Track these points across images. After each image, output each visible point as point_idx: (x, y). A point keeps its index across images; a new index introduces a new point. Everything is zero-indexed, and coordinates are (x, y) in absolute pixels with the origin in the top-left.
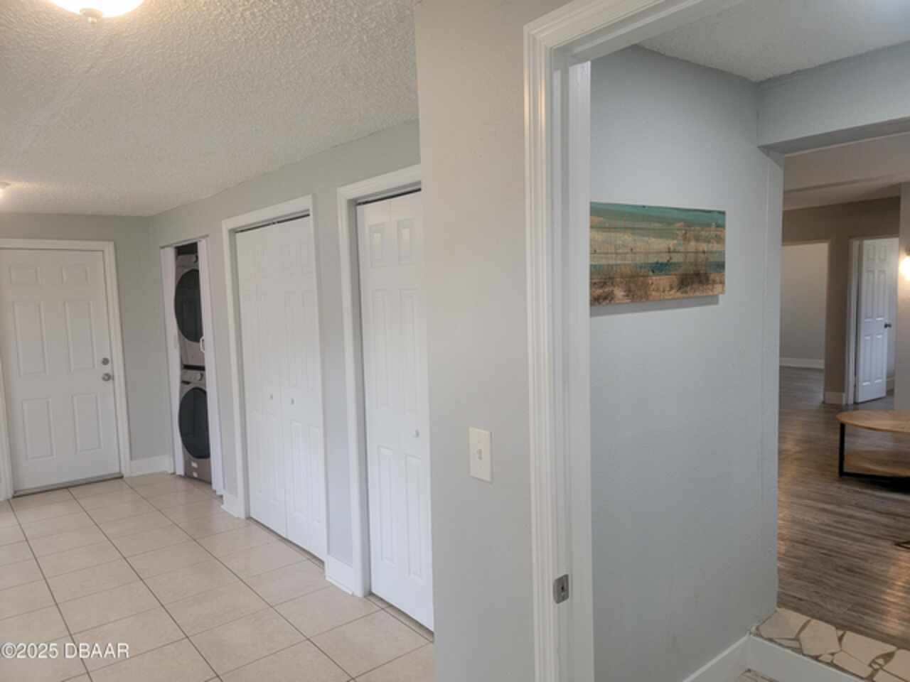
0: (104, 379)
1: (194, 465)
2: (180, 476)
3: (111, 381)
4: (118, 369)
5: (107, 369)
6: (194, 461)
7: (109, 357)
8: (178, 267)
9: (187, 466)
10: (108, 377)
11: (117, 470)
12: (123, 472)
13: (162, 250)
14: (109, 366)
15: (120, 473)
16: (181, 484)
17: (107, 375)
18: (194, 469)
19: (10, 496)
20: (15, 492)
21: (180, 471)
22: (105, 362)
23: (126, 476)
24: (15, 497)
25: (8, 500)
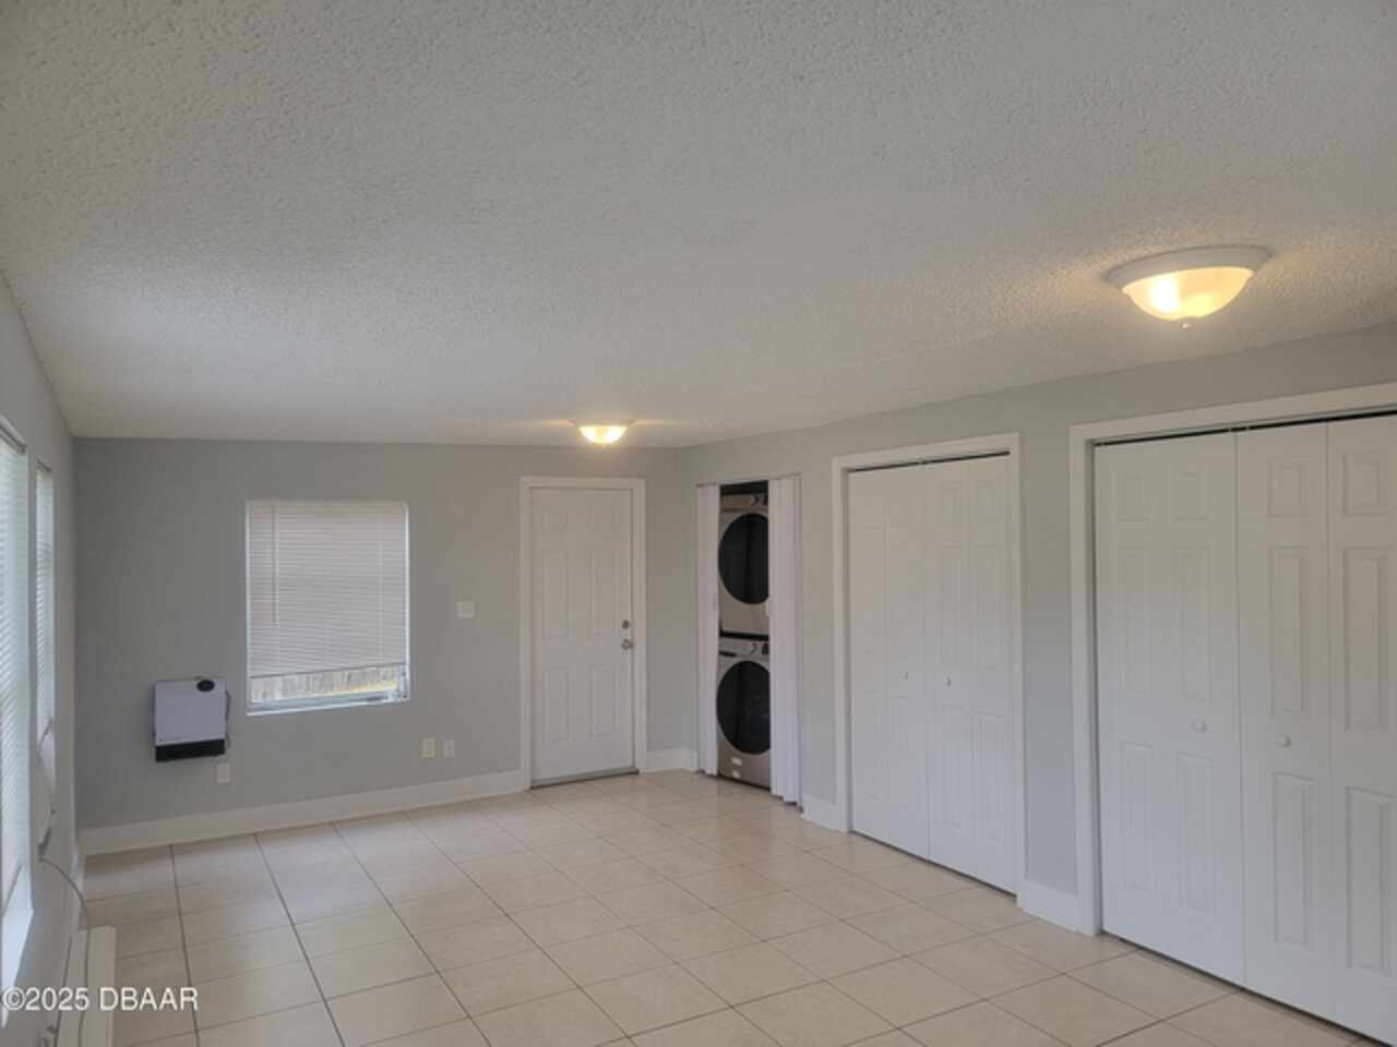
0: (624, 647)
1: (737, 761)
2: (711, 776)
3: (629, 651)
4: (639, 633)
5: (627, 634)
6: (737, 756)
7: (629, 620)
8: (724, 510)
9: (723, 760)
10: (628, 645)
11: (628, 763)
12: (637, 766)
13: (699, 490)
14: (629, 631)
15: (634, 766)
16: (713, 786)
17: (626, 641)
18: (736, 767)
19: (527, 787)
20: (533, 781)
21: (712, 769)
22: (626, 625)
23: (641, 771)
24: (532, 788)
25: (526, 791)
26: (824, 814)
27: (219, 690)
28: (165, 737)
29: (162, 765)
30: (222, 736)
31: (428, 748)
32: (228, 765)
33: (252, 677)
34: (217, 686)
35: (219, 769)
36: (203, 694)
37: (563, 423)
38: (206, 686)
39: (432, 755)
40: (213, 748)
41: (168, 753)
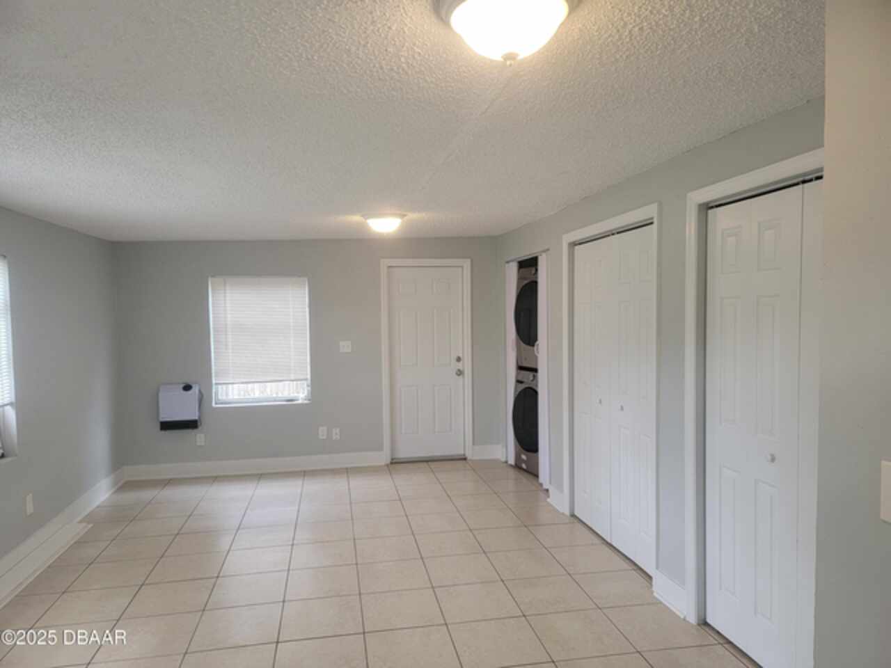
0: (457, 374)
1: (524, 457)
2: (511, 466)
3: (461, 377)
4: (467, 366)
5: (460, 366)
6: (524, 454)
7: (461, 355)
8: (520, 279)
9: (518, 457)
10: (460, 373)
11: (462, 452)
12: (467, 454)
13: (507, 265)
14: (461, 363)
15: (465, 455)
16: (512, 473)
17: (459, 370)
18: (524, 461)
19: (389, 462)
20: (392, 459)
21: (512, 461)
22: (459, 359)
23: (468, 458)
24: (392, 463)
25: (387, 465)
26: (558, 501)
27: (195, 389)
28: (167, 416)
29: (163, 432)
30: (197, 418)
31: (322, 432)
32: (202, 435)
33: (216, 384)
34: (193, 388)
35: (198, 438)
36: (185, 392)
37: (356, 218)
38: (187, 388)
39: (325, 437)
40: (191, 425)
41: (167, 426)
